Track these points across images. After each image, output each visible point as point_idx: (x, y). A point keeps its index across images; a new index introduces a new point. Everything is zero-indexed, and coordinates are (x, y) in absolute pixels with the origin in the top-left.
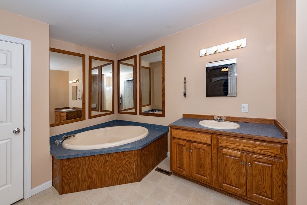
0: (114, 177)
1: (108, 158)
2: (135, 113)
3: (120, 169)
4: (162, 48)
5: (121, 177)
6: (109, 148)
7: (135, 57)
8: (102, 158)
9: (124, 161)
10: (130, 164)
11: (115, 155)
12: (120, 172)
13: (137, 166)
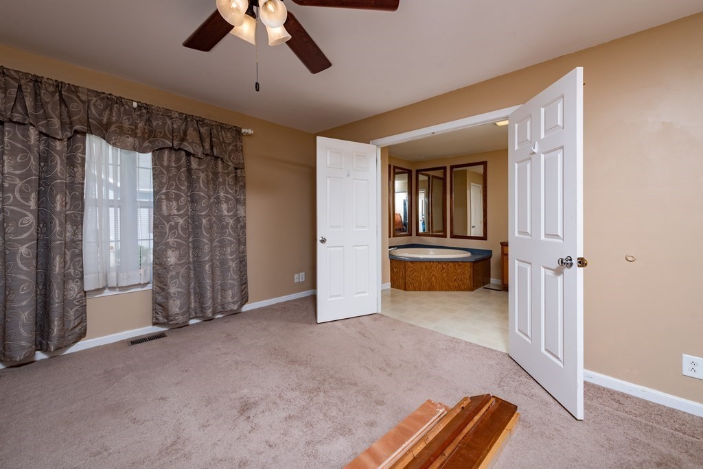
0: (450, 283)
1: (444, 266)
2: (445, 236)
3: (455, 277)
4: (485, 164)
5: (456, 284)
6: (447, 259)
7: (444, 168)
8: (439, 265)
9: (459, 271)
10: (464, 273)
11: (450, 264)
12: (455, 280)
13: (470, 277)
